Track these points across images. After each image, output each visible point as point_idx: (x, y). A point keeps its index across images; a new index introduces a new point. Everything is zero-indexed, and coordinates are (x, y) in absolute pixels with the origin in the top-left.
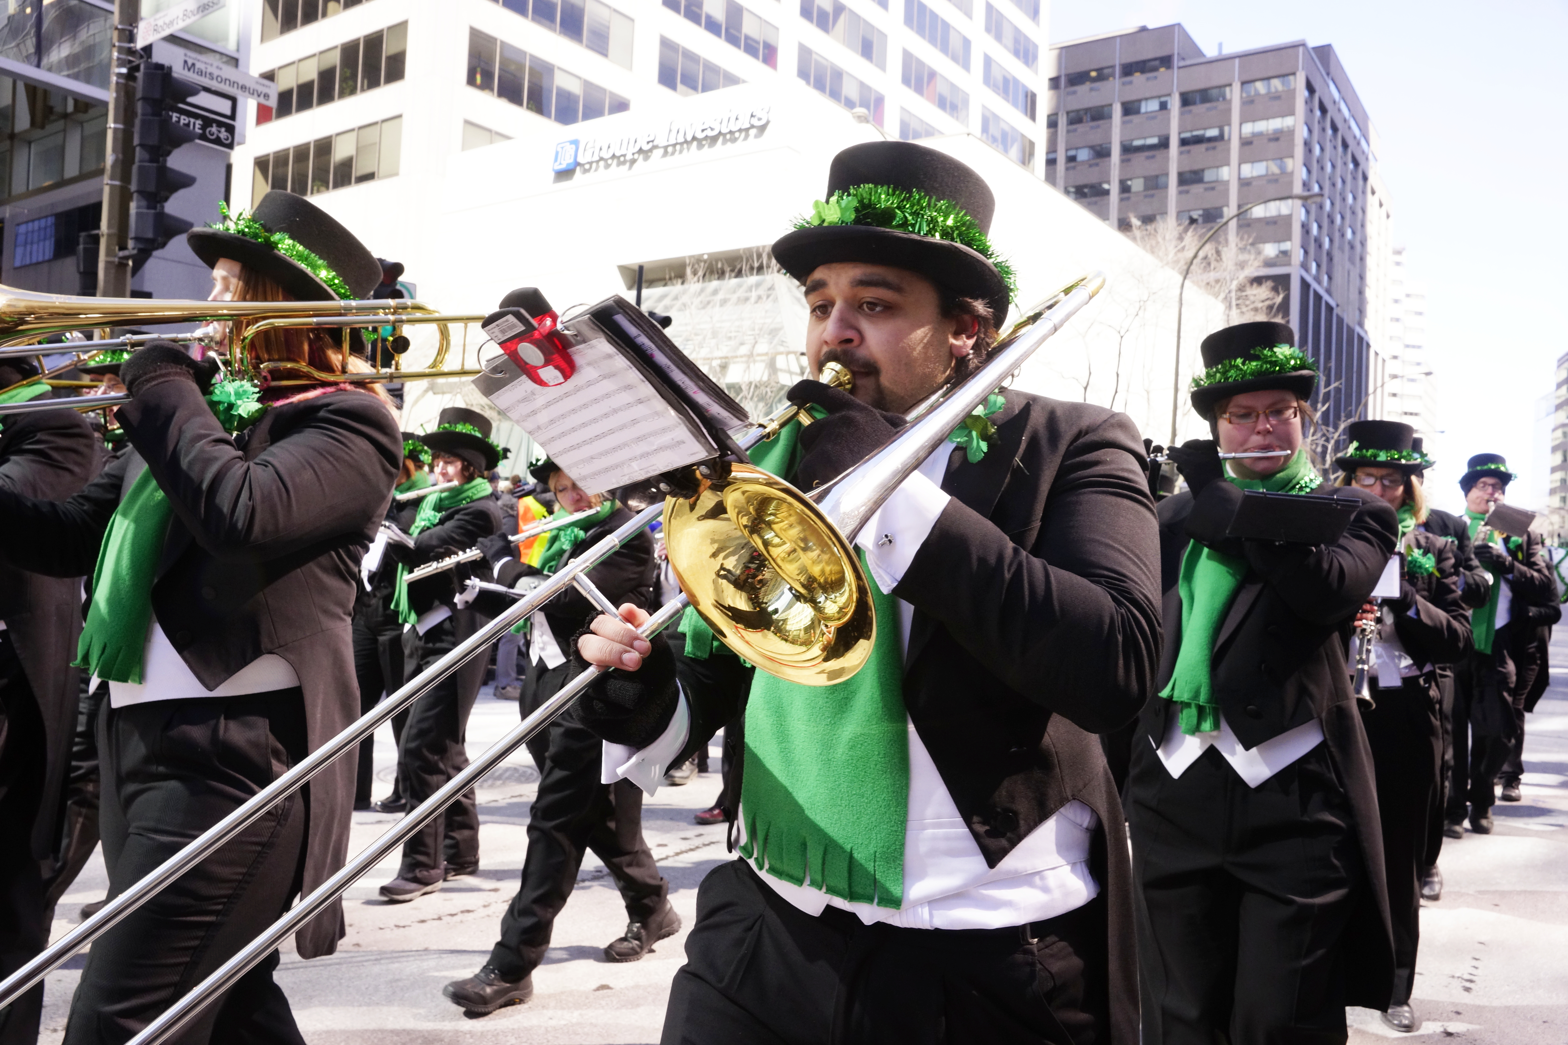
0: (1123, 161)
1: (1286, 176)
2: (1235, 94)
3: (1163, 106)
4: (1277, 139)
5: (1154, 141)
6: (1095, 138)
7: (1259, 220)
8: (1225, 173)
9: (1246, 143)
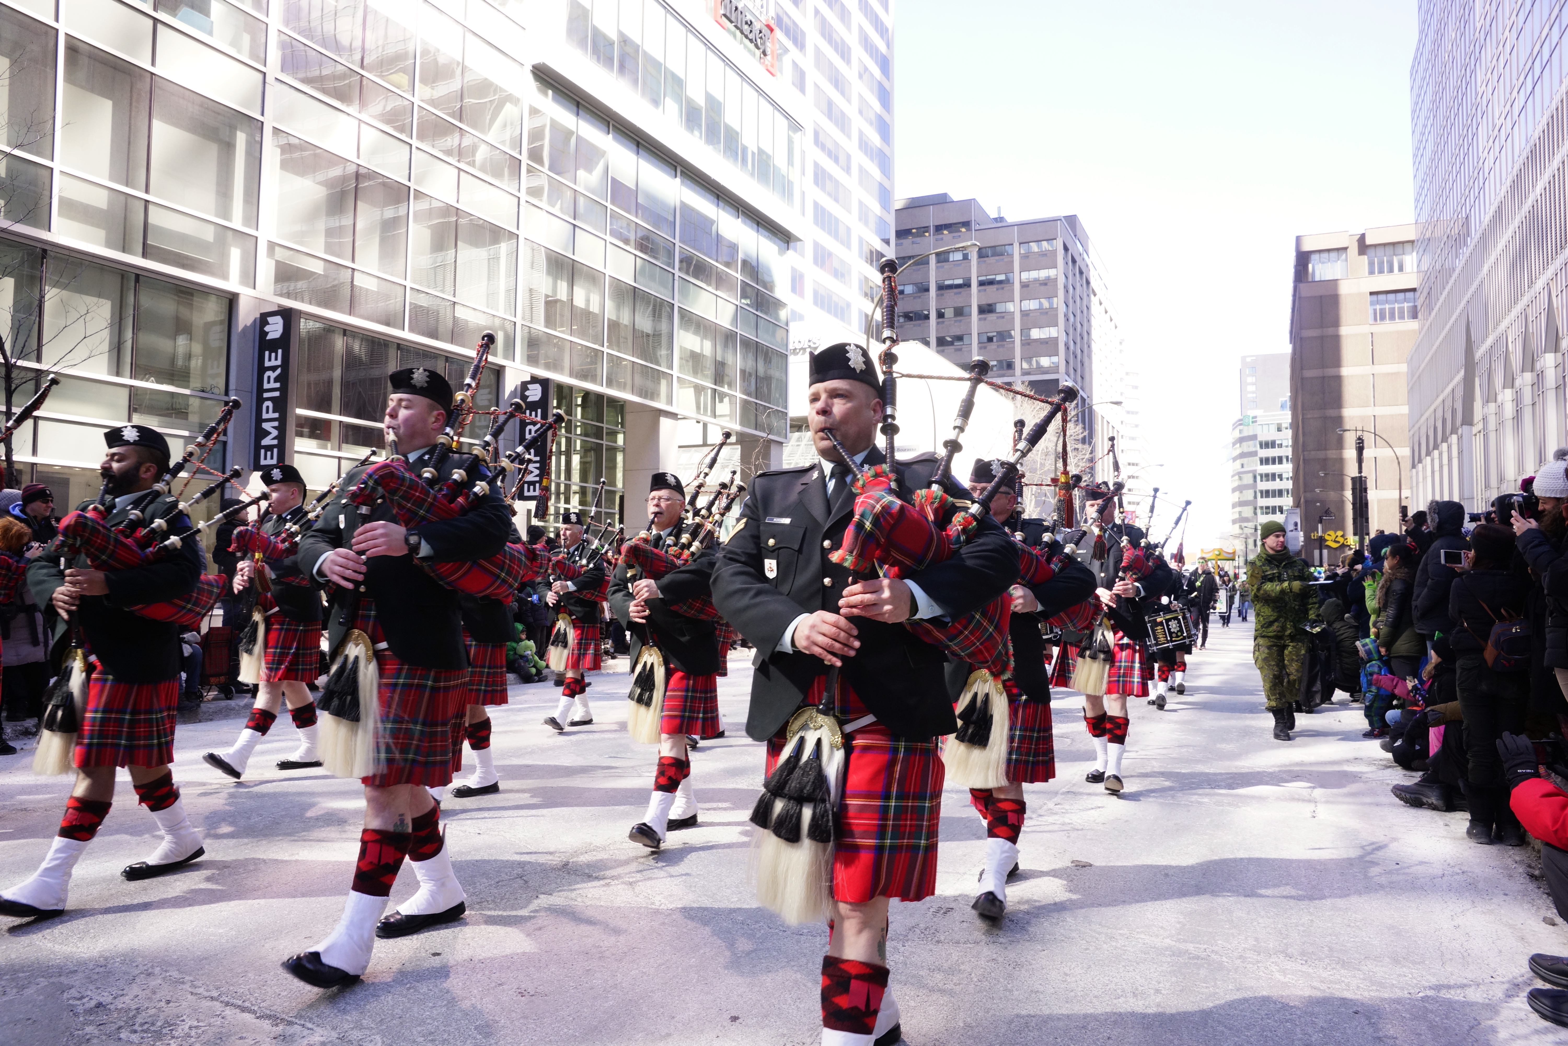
0: (937, 295)
1: (1053, 310)
2: (1017, 251)
3: (966, 257)
4: (1046, 284)
5: (960, 281)
6: (918, 277)
7: (1036, 340)
8: (1010, 307)
9: (1024, 285)
